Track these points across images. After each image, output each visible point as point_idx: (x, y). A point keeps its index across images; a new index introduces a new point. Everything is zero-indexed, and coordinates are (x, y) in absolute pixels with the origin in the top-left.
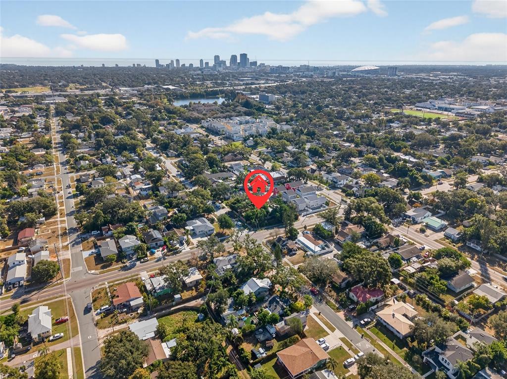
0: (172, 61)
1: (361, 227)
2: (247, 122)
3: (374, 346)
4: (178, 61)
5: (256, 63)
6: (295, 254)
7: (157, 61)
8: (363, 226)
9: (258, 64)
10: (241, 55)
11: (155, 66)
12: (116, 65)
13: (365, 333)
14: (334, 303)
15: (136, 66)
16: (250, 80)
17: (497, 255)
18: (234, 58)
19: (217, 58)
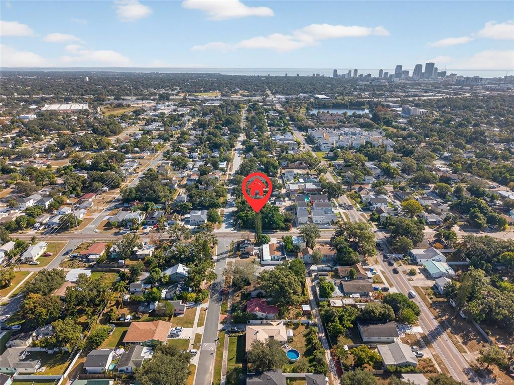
0: (350, 71)
1: (333, 250)
2: (354, 134)
3: (217, 352)
4: (356, 71)
5: (445, 73)
6: (247, 258)
7: (335, 71)
8: (337, 249)
9: (448, 74)
10: (427, 65)
11: (332, 76)
12: (298, 75)
13: (223, 339)
14: (229, 306)
15: (315, 76)
16: (420, 91)
17: (476, 324)
18: (419, 67)
19: (399, 67)
